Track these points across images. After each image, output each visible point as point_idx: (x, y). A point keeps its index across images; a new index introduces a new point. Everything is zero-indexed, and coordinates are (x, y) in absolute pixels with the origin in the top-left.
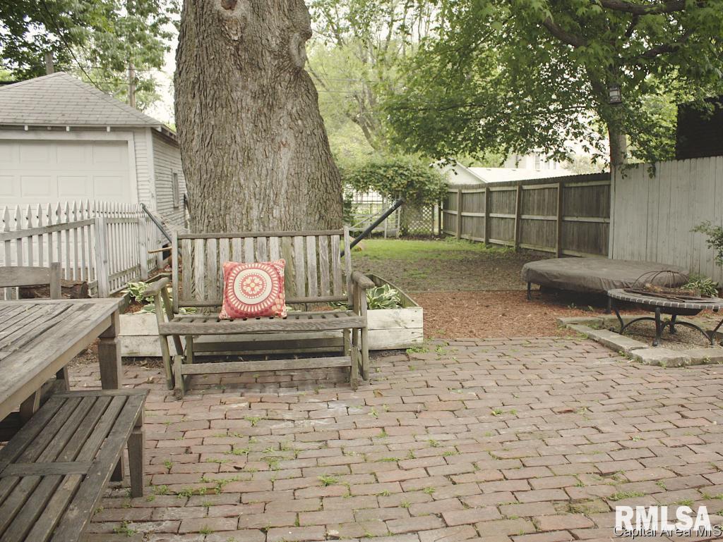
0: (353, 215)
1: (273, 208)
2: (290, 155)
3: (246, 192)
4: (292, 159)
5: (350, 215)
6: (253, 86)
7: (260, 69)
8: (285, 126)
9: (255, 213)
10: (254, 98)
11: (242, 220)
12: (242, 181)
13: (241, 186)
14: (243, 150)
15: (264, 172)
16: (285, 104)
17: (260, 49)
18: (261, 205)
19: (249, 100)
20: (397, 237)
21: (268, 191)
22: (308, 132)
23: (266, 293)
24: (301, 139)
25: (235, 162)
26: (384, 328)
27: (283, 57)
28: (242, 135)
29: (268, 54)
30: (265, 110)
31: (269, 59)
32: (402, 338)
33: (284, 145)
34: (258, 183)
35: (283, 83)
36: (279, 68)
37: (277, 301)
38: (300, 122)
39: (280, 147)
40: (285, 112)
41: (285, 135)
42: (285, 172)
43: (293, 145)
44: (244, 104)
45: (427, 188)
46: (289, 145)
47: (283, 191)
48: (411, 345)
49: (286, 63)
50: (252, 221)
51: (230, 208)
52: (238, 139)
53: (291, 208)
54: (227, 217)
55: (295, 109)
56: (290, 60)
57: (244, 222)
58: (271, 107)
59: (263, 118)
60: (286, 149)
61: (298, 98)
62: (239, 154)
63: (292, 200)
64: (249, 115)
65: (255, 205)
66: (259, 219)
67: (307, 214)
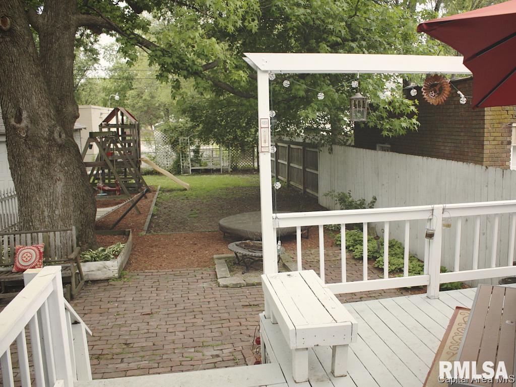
0: (200, 158)
1: (55, 211)
2: (62, 184)
3: (41, 204)
4: (63, 186)
5: (199, 158)
6: (37, 155)
7: (39, 147)
8: (58, 171)
9: (46, 213)
10: (39, 160)
11: (40, 217)
12: (38, 199)
13: (38, 202)
14: (36, 185)
15: (49, 194)
16: (56, 161)
17: (38, 138)
18: (49, 209)
19: (37, 162)
20: (229, 172)
21: (51, 203)
22: (71, 172)
23: (32, 261)
24: (67, 176)
25: (33, 191)
26: (99, 270)
27: (51, 140)
28: (35, 178)
29: (42, 140)
30: (46, 165)
31: (44, 142)
32: (107, 274)
33: (58, 180)
34: (46, 199)
35: (53, 152)
36: (50, 146)
37: (38, 263)
38: (66, 168)
39: (56, 181)
40: (57, 164)
41: (58, 175)
42: (60, 193)
43: (63, 179)
44: (34, 164)
45: (246, 140)
46: (61, 180)
47: (60, 202)
48: (112, 277)
49: (53, 143)
50: (45, 217)
51: (33, 212)
52: (33, 180)
53: (65, 209)
54: (33, 216)
55: (63, 162)
56: (55, 141)
57: (41, 218)
58: (49, 164)
59: (45, 169)
60: (60, 182)
61: (64, 156)
62: (35, 187)
63: (65, 205)
64: (38, 169)
65: (46, 210)
66: (49, 216)
67: (74, 212)
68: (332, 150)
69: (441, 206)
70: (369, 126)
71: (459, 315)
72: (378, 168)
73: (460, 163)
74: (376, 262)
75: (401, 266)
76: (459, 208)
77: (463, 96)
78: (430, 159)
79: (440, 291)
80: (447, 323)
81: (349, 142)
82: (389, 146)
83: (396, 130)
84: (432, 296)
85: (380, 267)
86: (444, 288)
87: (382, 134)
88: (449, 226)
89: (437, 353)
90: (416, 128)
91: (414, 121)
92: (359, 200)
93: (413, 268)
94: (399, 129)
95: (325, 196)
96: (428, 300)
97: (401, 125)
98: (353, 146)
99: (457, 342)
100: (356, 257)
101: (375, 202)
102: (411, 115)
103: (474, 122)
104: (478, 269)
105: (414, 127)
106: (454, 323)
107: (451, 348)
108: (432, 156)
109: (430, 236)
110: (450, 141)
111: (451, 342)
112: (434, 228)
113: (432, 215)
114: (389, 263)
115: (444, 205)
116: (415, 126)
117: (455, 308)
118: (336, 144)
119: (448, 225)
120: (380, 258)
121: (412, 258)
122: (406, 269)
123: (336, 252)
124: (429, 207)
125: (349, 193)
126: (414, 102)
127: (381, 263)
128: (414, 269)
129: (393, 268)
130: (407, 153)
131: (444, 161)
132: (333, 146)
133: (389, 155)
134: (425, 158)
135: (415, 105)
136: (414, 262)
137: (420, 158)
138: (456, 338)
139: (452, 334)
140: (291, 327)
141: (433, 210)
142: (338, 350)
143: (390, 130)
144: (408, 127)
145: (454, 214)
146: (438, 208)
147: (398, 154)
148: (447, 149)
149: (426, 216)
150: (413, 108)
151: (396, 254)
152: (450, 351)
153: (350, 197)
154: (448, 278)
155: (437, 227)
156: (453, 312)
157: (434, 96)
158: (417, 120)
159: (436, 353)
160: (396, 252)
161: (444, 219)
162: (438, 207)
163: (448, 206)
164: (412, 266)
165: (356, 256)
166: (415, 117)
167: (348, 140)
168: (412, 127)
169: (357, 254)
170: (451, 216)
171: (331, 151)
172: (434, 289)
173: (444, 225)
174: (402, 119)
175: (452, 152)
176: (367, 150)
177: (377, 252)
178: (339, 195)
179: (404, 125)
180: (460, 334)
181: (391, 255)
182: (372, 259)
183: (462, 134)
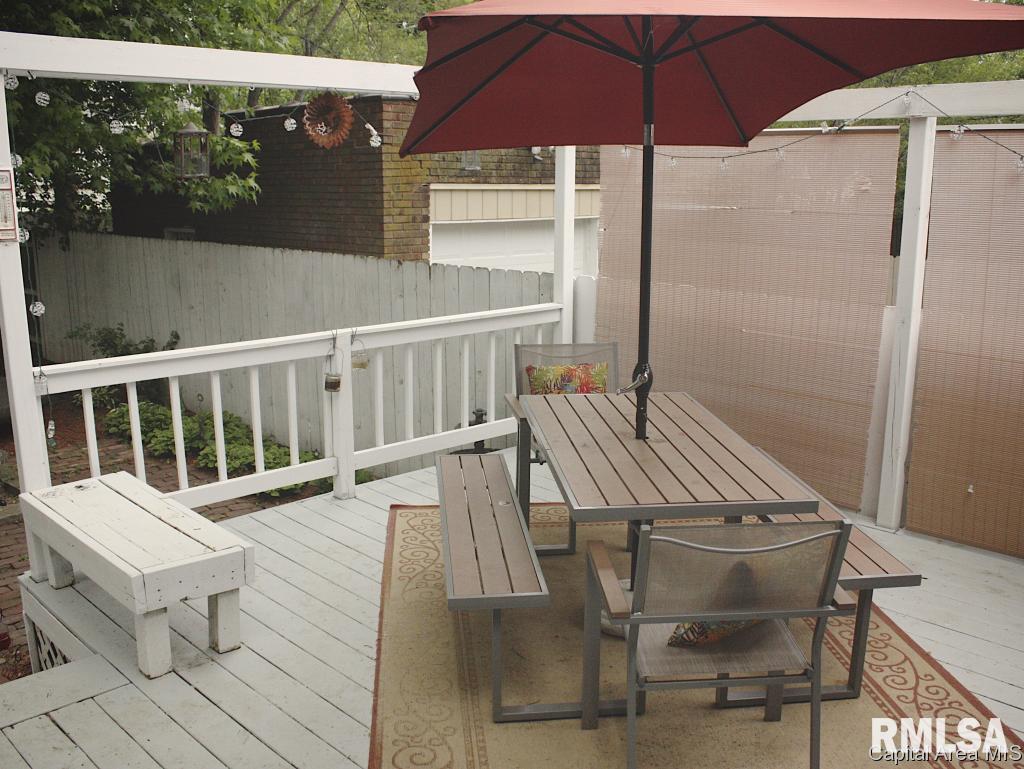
68: (67, 242)
69: (349, 330)
70: (153, 191)
71: (398, 517)
72: (179, 275)
73: (349, 258)
74: (200, 458)
75: (250, 459)
76: (380, 333)
77: (375, 132)
78: (288, 252)
79: (358, 482)
80: (383, 534)
81: (101, 226)
82: (193, 231)
83: (218, 201)
84: (344, 495)
85: (210, 465)
86: (363, 477)
87: (190, 206)
88: (363, 365)
89: (383, 581)
90: (255, 198)
91: (252, 182)
92: (143, 342)
93: (274, 459)
94: (224, 198)
95: (70, 337)
96: (338, 502)
97: (227, 190)
98: (111, 233)
99: (410, 560)
100: (156, 454)
101: (176, 343)
102: (244, 171)
103: (364, 181)
104: (415, 437)
105: (251, 195)
106: (394, 530)
107: (404, 570)
108: (293, 247)
109: (333, 386)
110: (317, 218)
111: (400, 562)
112: (339, 372)
113: (334, 347)
114: (227, 455)
115: (354, 329)
116: (253, 194)
117: (389, 509)
118: (76, 230)
119: (362, 363)
120: (207, 450)
121: (267, 442)
122: (260, 463)
123: (110, 448)
124: (328, 334)
125: (119, 329)
126: (251, 145)
127: (212, 458)
128: (277, 461)
129: (237, 464)
130: (240, 243)
131: (317, 254)
132: (70, 233)
133: (199, 249)
134: (278, 251)
135: (251, 151)
136: (274, 449)
137: (268, 251)
138: (407, 554)
139: (397, 549)
140: (133, 573)
141: (334, 339)
142: (222, 603)
143: (204, 199)
144: (240, 193)
145: (371, 344)
146: (343, 335)
147: (220, 245)
148: (313, 232)
149: (323, 351)
150: (248, 157)
151: (235, 438)
152: (401, 575)
153: (123, 336)
154: (368, 458)
155: (343, 368)
156: (387, 515)
157: (326, 132)
158: (256, 182)
159: (380, 581)
160: (235, 434)
161: (354, 355)
162: (343, 333)
163: (361, 329)
164: (271, 457)
165: (156, 450)
166: (253, 174)
167: (99, 221)
168: (247, 196)
169: (157, 447)
170: (367, 348)
171: (65, 245)
172: (345, 483)
173: (355, 365)
174: (229, 178)
175: (323, 238)
176: (152, 240)
177: (200, 438)
178: (100, 333)
179: (233, 190)
180: (411, 546)
181: (228, 442)
182: (192, 453)
183: (341, 204)
